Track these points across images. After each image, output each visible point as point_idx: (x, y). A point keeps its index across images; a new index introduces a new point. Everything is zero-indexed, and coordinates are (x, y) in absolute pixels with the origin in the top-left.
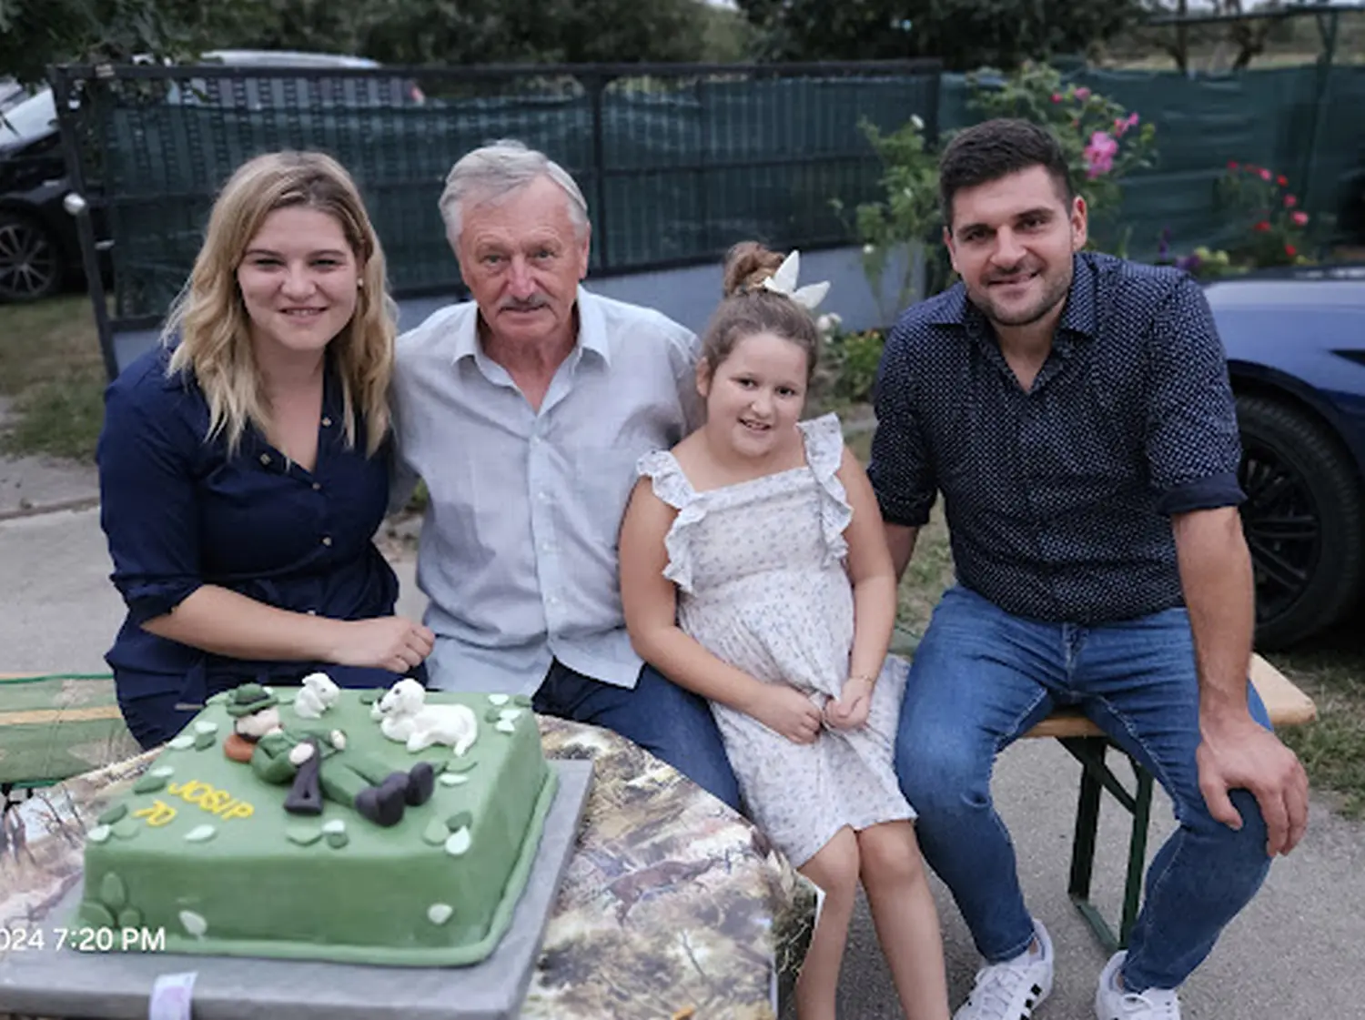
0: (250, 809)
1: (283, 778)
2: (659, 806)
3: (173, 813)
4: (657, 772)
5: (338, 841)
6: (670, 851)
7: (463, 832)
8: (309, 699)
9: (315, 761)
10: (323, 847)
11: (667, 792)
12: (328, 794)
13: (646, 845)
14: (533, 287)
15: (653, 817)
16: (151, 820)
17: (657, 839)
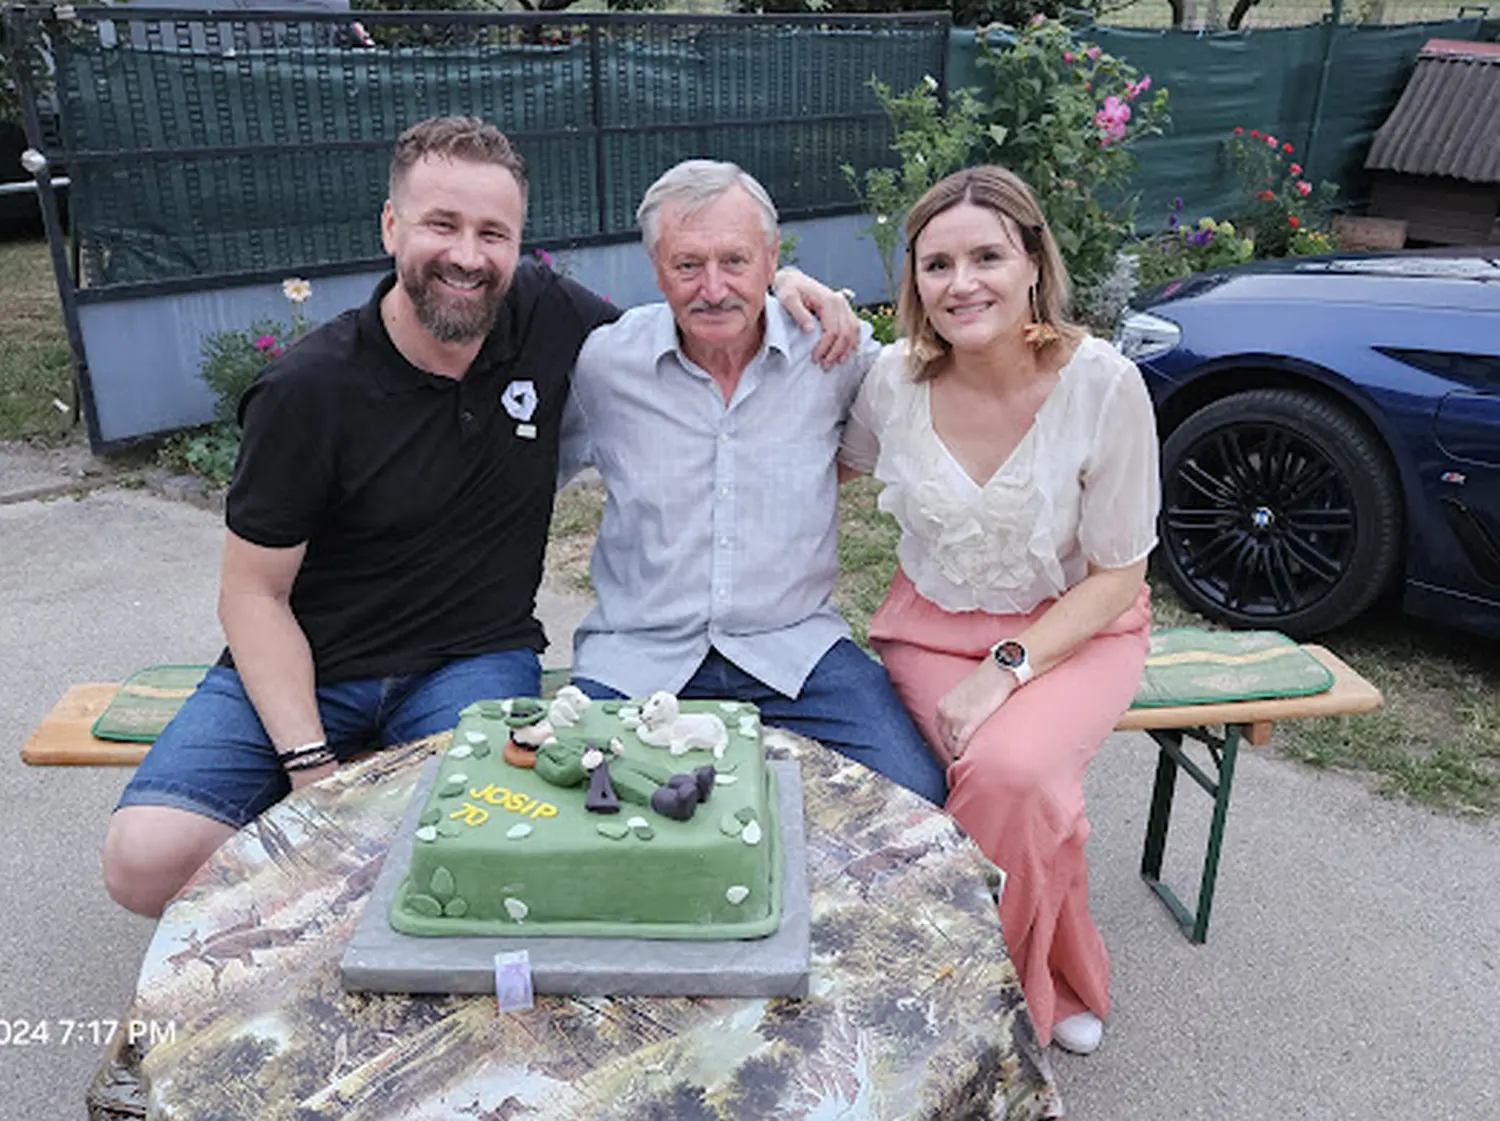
0: (554, 810)
1: (577, 781)
2: (863, 800)
3: (486, 815)
4: (850, 770)
5: (643, 834)
6: (887, 838)
7: (753, 823)
8: (564, 711)
9: (603, 766)
10: (632, 841)
11: (865, 788)
12: (621, 793)
13: (863, 833)
14: (725, 292)
15: (862, 810)
16: (468, 820)
17: (871, 829)
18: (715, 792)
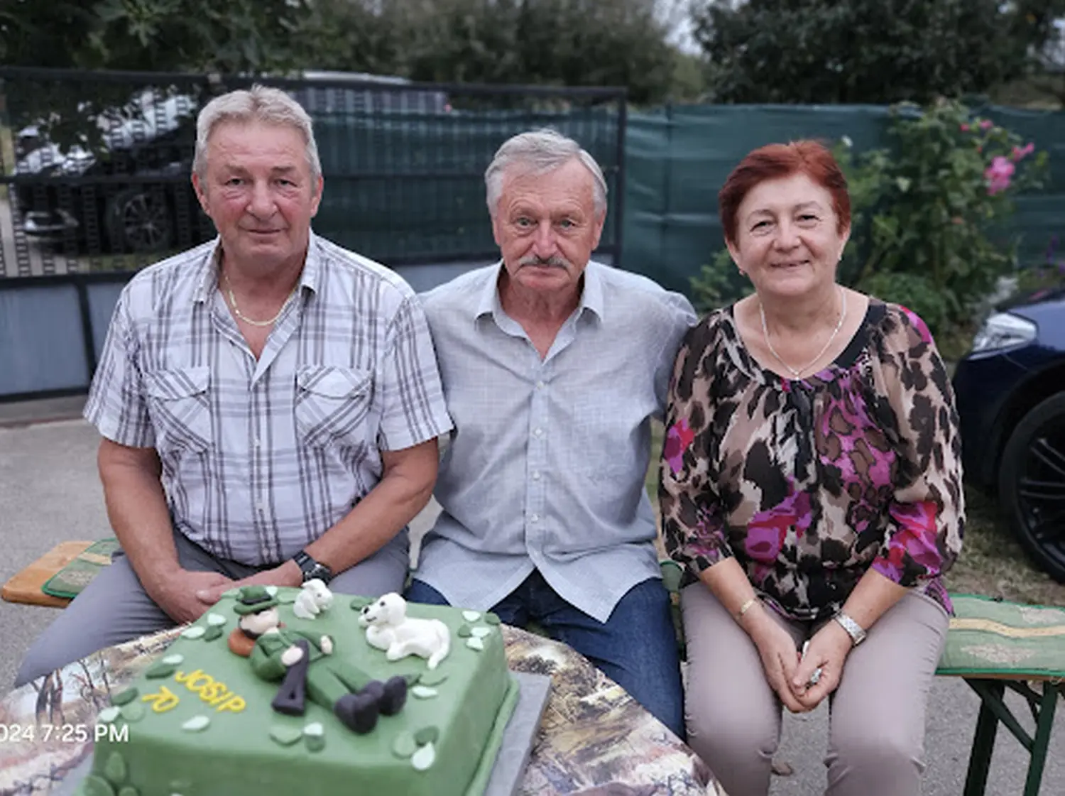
0: (243, 704)
1: (274, 676)
2: (607, 725)
3: (176, 700)
4: (608, 692)
5: (316, 743)
6: (616, 772)
7: (429, 746)
8: (306, 602)
9: (304, 663)
10: (300, 750)
11: (615, 713)
12: (310, 695)
13: (594, 763)
14: (554, 249)
15: (603, 736)
16: (155, 706)
17: (605, 759)
18: (410, 704)
